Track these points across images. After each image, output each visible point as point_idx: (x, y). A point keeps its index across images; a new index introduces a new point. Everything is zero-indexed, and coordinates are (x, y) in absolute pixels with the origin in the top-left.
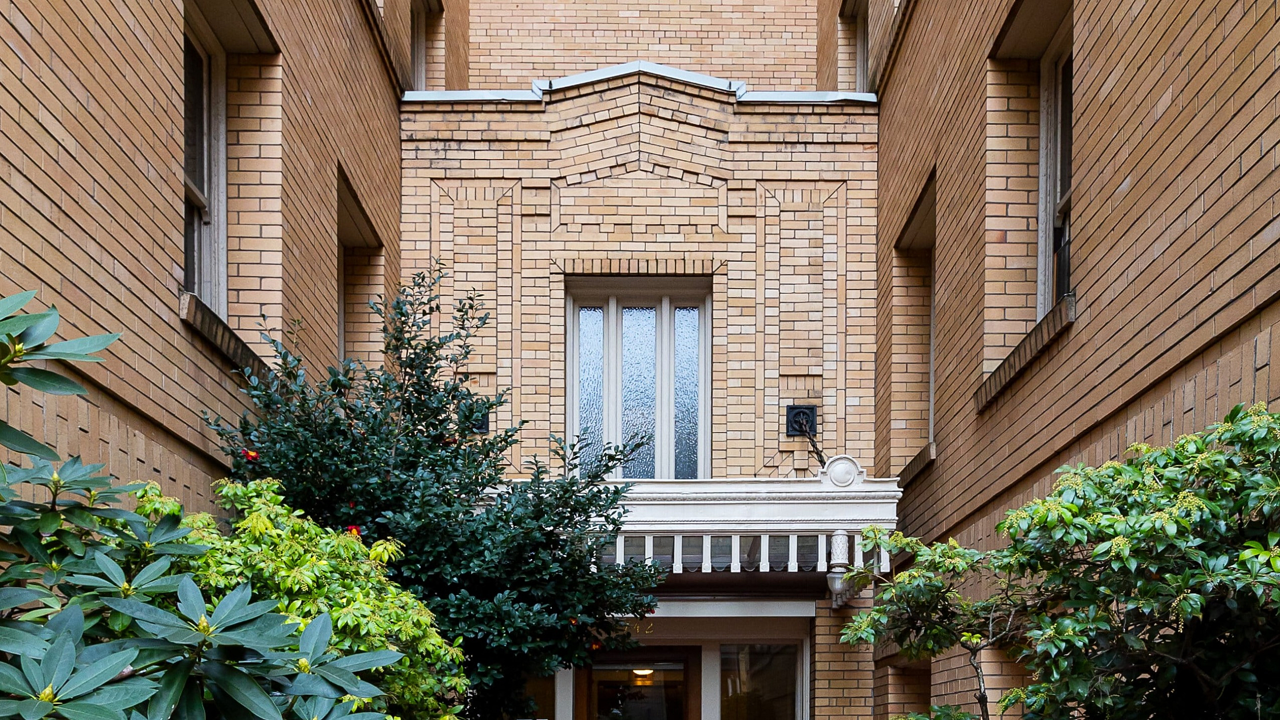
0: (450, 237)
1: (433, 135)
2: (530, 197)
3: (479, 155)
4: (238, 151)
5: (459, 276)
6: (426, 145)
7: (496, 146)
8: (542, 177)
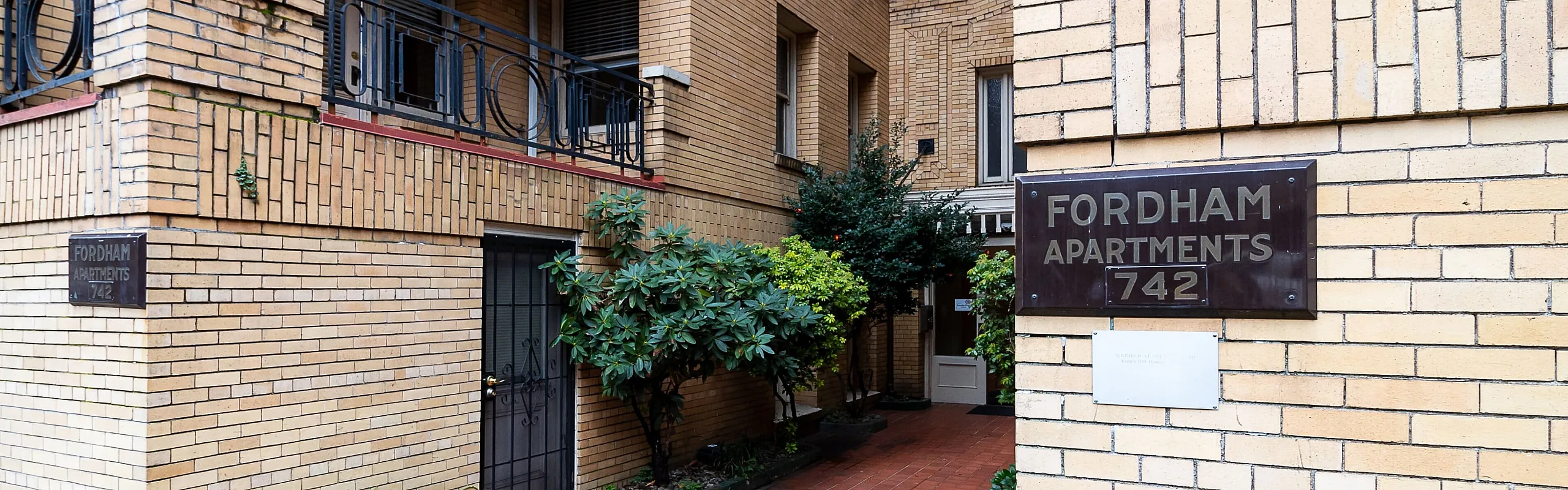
0: (914, 56)
1: (906, 7)
2: (957, 31)
3: (929, 13)
4: (801, 73)
5: (918, 76)
6: (902, 13)
7: (939, 7)
8: (963, 19)
